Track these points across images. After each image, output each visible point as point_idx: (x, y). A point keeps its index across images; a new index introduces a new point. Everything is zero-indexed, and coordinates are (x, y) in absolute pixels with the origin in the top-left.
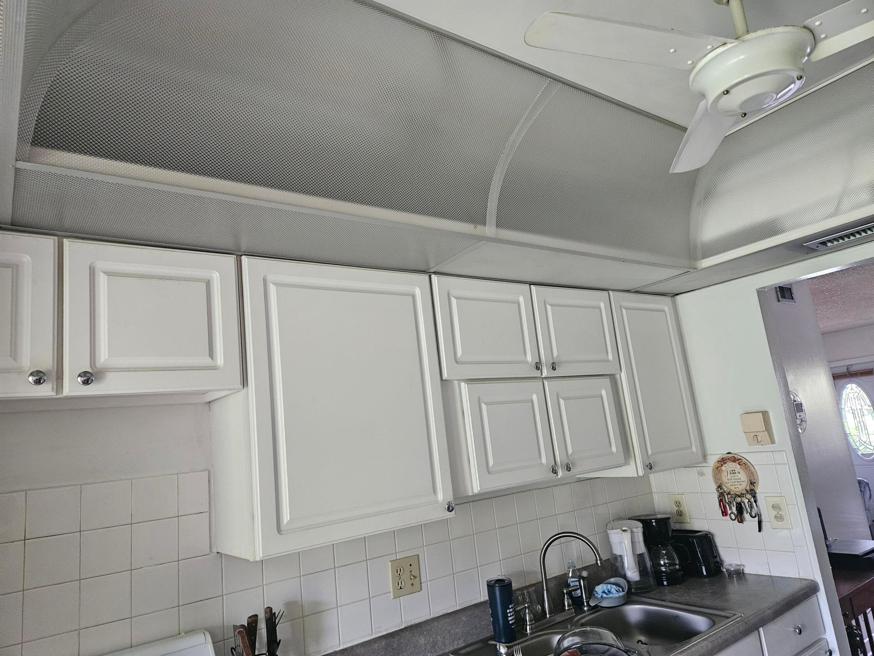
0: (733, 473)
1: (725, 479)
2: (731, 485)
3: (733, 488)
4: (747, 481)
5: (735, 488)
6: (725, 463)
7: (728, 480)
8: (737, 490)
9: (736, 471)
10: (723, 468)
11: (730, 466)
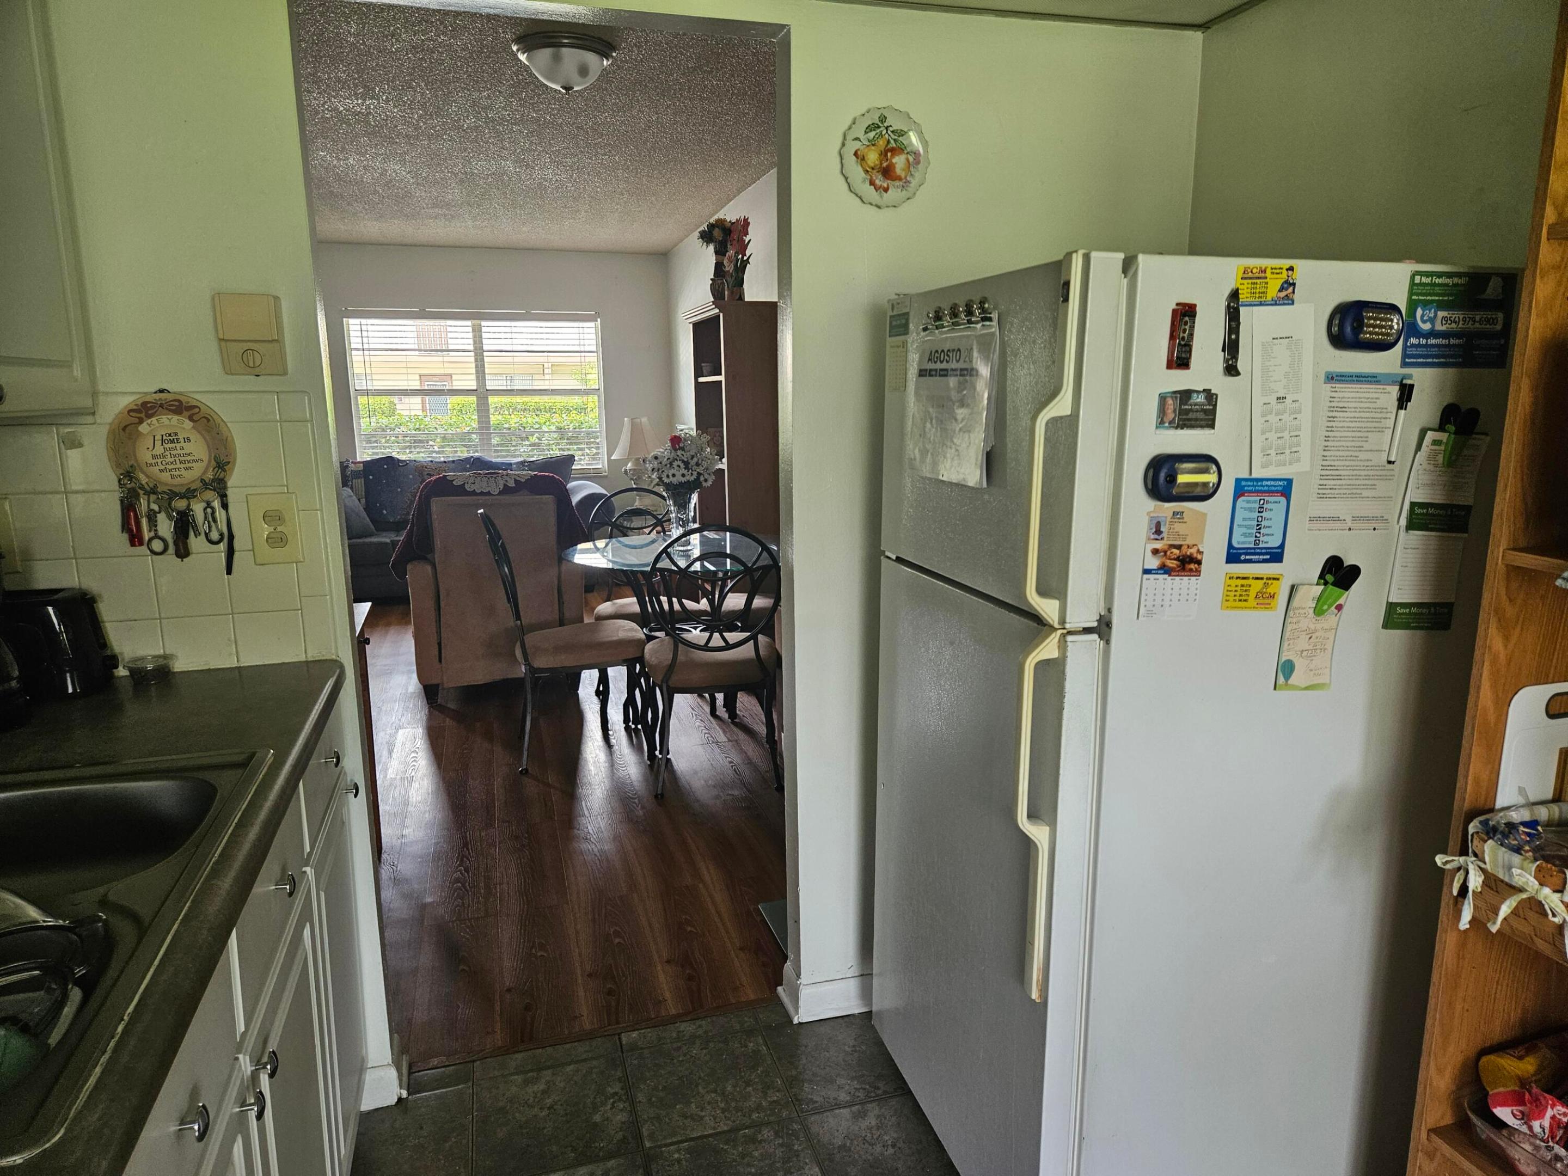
0: (172, 442)
1: (145, 455)
2: (161, 471)
3: (165, 477)
4: (206, 459)
5: (172, 477)
6: (149, 416)
7: (154, 457)
8: (178, 481)
9: (181, 437)
10: (143, 428)
11: (166, 422)
